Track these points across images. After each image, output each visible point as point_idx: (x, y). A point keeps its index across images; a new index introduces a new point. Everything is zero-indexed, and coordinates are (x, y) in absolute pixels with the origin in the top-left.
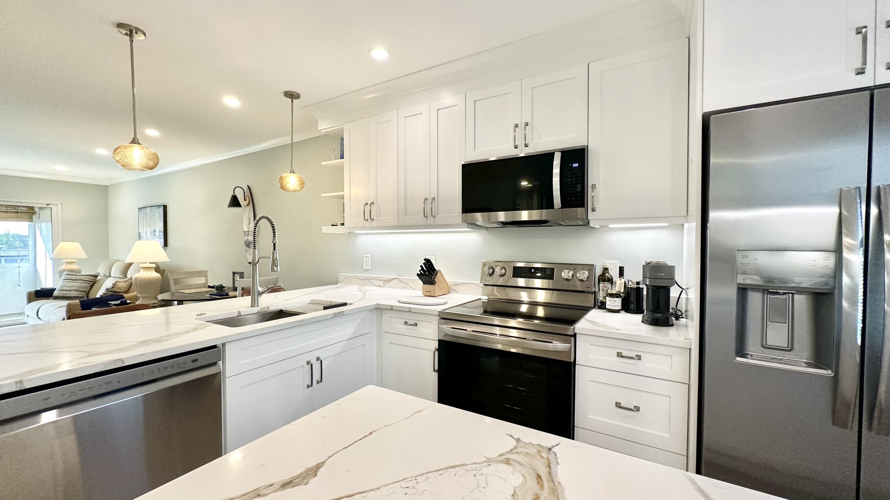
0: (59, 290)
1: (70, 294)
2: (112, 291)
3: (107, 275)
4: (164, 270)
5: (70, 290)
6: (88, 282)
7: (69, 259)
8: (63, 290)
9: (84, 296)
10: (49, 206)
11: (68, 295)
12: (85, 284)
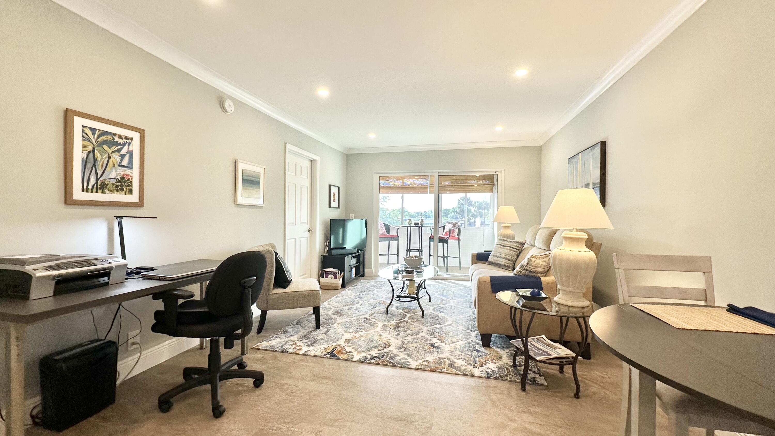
0: (492, 255)
1: (500, 261)
2: (527, 270)
3: (533, 243)
4: (601, 245)
5: (500, 257)
6: (515, 250)
7: (505, 223)
8: (495, 256)
9: (511, 265)
10: (496, 173)
11: (498, 262)
12: (513, 252)
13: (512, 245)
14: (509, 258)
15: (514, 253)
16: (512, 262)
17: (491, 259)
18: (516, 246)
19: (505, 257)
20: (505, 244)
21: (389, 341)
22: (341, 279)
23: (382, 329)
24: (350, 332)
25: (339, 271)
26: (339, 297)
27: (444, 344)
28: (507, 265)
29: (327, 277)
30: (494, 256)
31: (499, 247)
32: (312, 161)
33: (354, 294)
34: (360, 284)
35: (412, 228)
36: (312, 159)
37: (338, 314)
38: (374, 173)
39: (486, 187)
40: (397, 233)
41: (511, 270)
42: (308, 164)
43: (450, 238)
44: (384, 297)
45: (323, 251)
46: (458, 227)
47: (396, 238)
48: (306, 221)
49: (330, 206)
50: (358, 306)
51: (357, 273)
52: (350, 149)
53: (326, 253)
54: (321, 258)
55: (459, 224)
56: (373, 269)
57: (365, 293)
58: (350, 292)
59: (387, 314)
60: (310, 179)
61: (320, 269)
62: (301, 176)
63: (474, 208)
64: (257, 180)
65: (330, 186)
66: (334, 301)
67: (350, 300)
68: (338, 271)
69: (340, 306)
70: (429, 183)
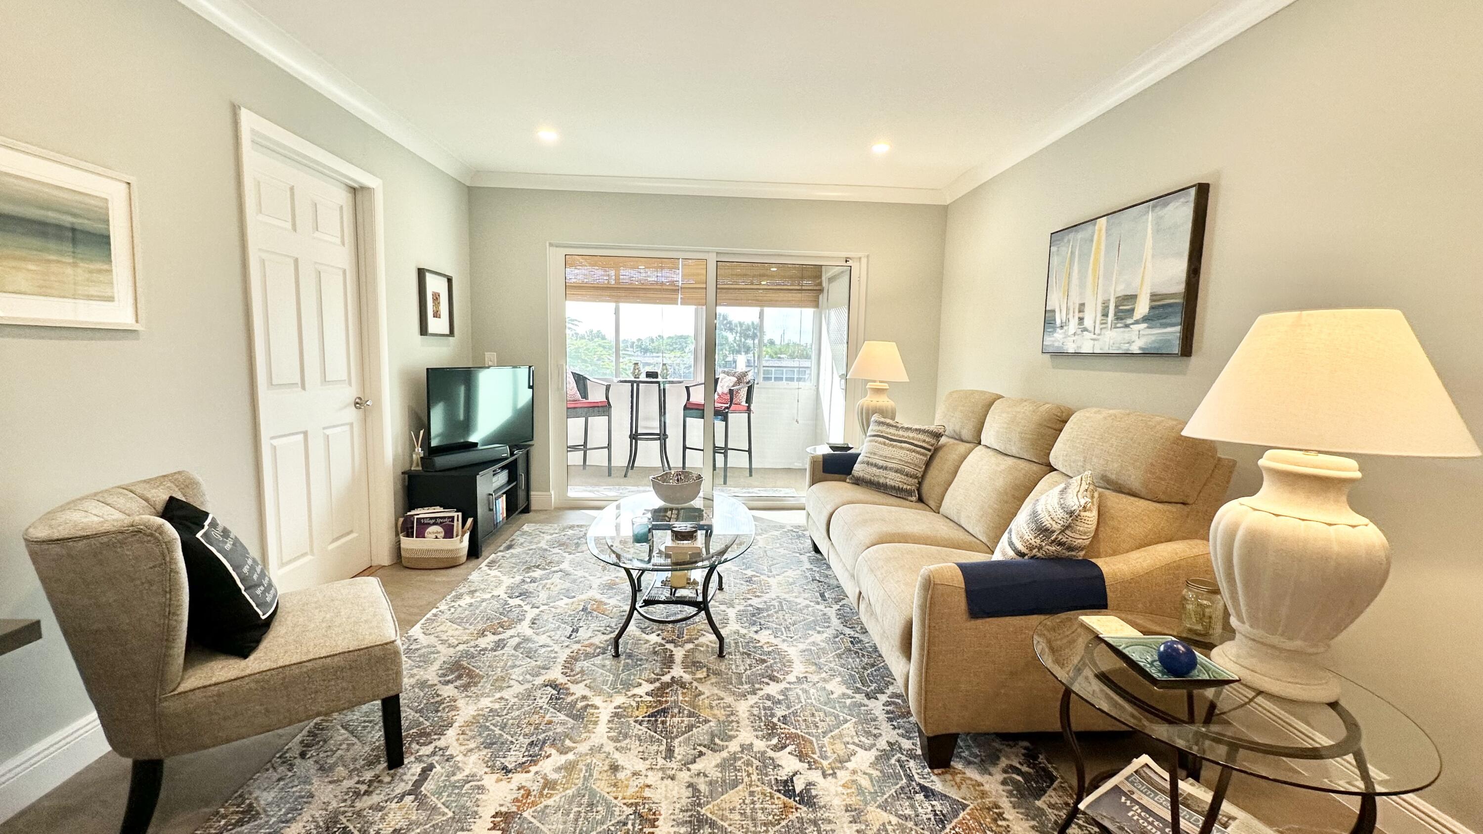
0: (863, 463)
1: (886, 478)
2: (1060, 544)
3: (966, 434)
5: (886, 468)
6: (923, 451)
7: (875, 381)
8: (872, 464)
9: (913, 487)
10: (848, 264)
11: (882, 481)
12: (918, 456)
13: (913, 438)
14: (907, 469)
15: (919, 459)
16: (916, 481)
17: (858, 469)
18: (924, 441)
19: (899, 467)
20: (894, 435)
21: (647, 793)
22: (467, 536)
23: (612, 734)
24: (506, 770)
25: (460, 514)
26: (459, 597)
27: (820, 772)
28: (905, 487)
29: (421, 535)
30: (868, 463)
31: (880, 443)
32: (356, 191)
33: (507, 581)
34: (522, 540)
35: (640, 384)
36: (356, 185)
37: (459, 677)
38: (551, 245)
39: (804, 294)
40: (607, 398)
41: (914, 499)
42: (343, 198)
43: (731, 409)
44: (596, 582)
45: (407, 458)
46: (748, 383)
47: (604, 408)
48: (345, 377)
49: (423, 330)
50: (524, 628)
51: (511, 509)
52: (477, 173)
53: (417, 465)
54: (404, 479)
55: (750, 377)
56: (552, 493)
57: (538, 573)
58: (494, 572)
59: (617, 655)
60: (353, 248)
61: (401, 511)
62: (317, 234)
63: (734, 335)
64: (98, 227)
65: (421, 273)
66: (448, 615)
67: (495, 604)
68: (455, 514)
69: (465, 638)
70: (680, 280)
